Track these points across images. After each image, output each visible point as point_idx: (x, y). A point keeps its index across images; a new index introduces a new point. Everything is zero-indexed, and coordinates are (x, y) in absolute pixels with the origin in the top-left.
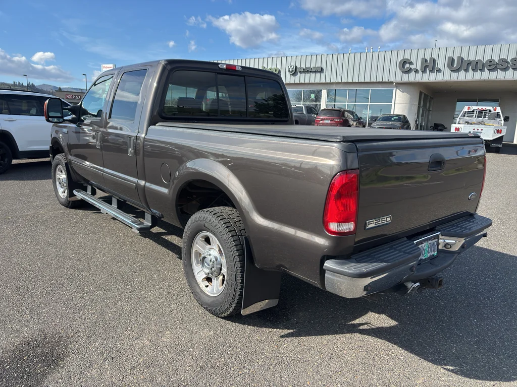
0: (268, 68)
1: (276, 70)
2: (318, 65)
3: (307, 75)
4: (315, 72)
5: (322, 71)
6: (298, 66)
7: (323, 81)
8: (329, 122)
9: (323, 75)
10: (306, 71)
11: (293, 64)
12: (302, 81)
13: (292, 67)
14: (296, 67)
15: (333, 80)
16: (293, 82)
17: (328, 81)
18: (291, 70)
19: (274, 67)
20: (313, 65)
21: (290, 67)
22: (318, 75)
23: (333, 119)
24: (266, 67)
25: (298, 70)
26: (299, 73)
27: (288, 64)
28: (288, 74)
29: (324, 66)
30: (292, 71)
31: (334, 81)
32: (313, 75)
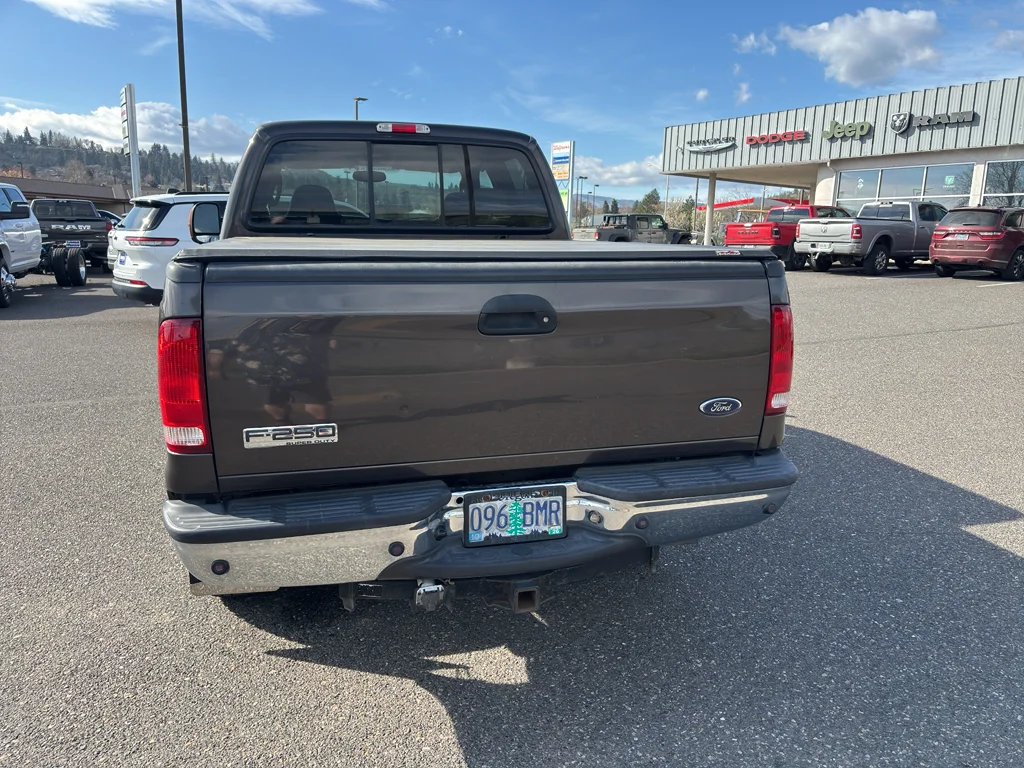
0: (846, 124)
1: (862, 127)
2: (967, 107)
3: (938, 133)
4: (958, 124)
5: (975, 119)
6: (917, 113)
7: (976, 143)
8: (965, 238)
9: (977, 131)
10: (935, 124)
11: (905, 110)
12: (925, 148)
13: (902, 117)
14: (911, 116)
15: (1003, 141)
16: (900, 150)
17: (989, 142)
18: (897, 124)
19: (860, 119)
20: (954, 109)
21: (895, 118)
22: (964, 131)
23: (978, 231)
24: (841, 123)
25: (915, 123)
26: (917, 130)
27: (894, 110)
28: (891, 133)
29: (980, 110)
30: (900, 127)
31: (1006, 143)
32: (951, 132)
